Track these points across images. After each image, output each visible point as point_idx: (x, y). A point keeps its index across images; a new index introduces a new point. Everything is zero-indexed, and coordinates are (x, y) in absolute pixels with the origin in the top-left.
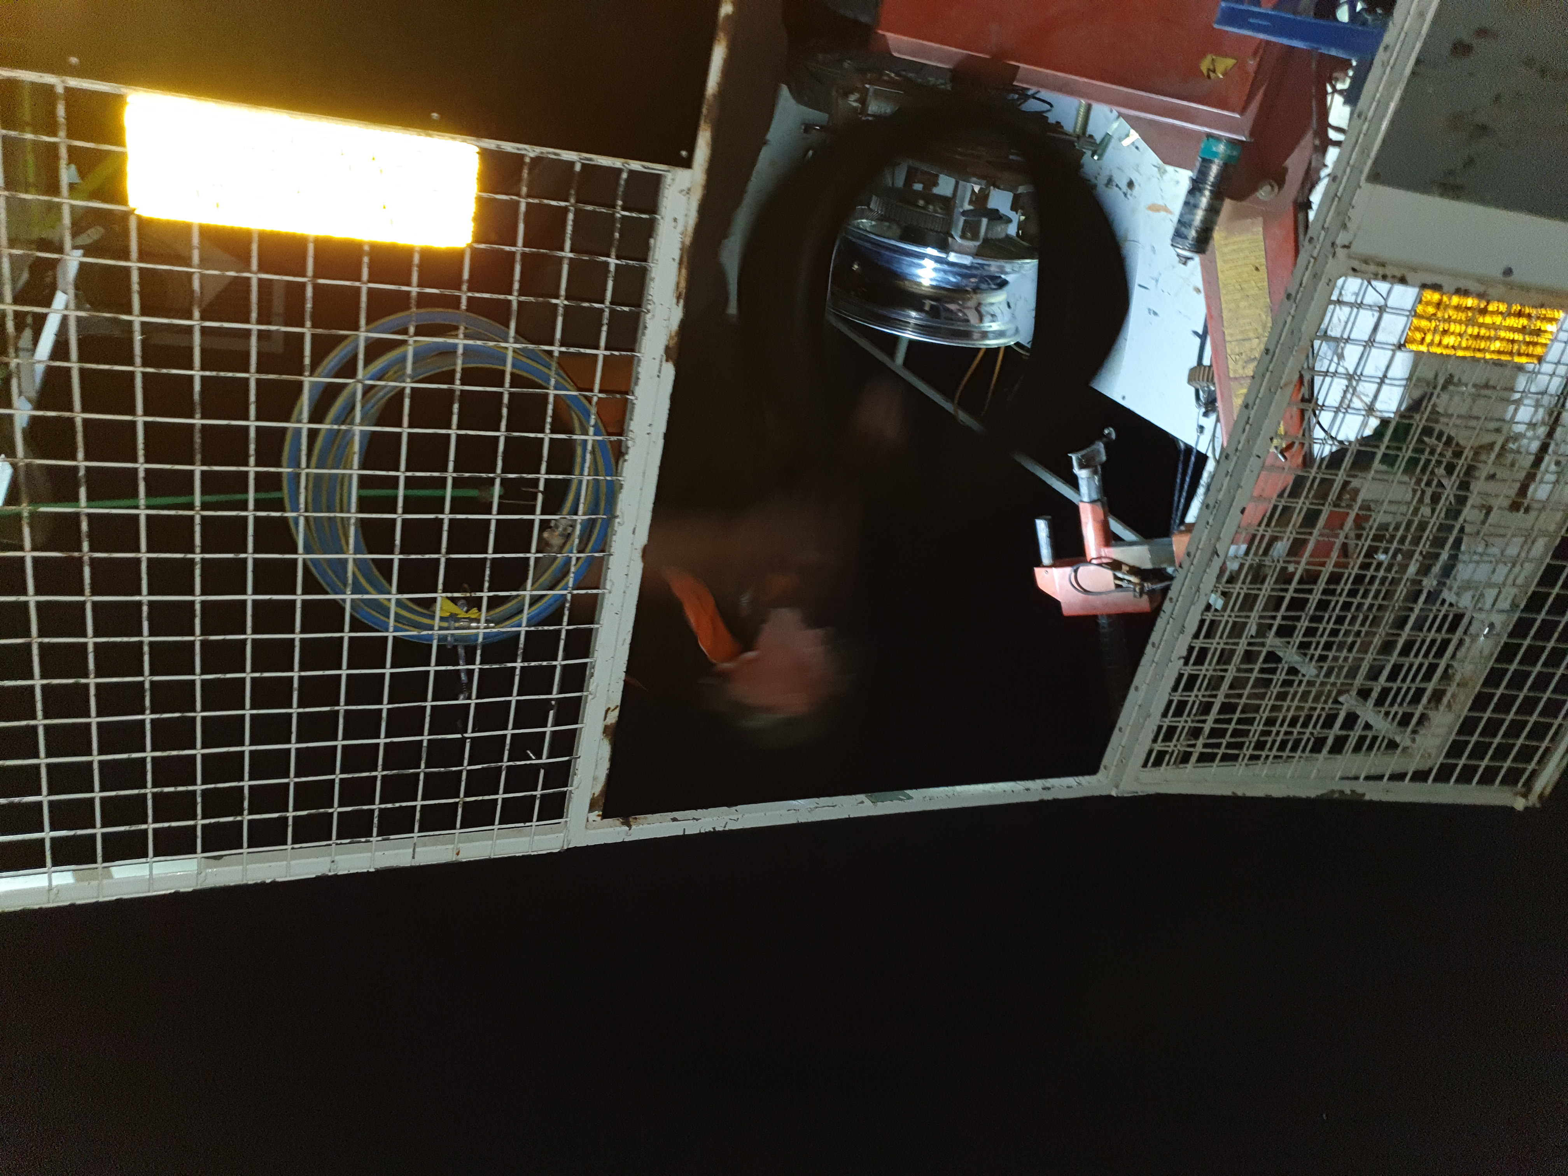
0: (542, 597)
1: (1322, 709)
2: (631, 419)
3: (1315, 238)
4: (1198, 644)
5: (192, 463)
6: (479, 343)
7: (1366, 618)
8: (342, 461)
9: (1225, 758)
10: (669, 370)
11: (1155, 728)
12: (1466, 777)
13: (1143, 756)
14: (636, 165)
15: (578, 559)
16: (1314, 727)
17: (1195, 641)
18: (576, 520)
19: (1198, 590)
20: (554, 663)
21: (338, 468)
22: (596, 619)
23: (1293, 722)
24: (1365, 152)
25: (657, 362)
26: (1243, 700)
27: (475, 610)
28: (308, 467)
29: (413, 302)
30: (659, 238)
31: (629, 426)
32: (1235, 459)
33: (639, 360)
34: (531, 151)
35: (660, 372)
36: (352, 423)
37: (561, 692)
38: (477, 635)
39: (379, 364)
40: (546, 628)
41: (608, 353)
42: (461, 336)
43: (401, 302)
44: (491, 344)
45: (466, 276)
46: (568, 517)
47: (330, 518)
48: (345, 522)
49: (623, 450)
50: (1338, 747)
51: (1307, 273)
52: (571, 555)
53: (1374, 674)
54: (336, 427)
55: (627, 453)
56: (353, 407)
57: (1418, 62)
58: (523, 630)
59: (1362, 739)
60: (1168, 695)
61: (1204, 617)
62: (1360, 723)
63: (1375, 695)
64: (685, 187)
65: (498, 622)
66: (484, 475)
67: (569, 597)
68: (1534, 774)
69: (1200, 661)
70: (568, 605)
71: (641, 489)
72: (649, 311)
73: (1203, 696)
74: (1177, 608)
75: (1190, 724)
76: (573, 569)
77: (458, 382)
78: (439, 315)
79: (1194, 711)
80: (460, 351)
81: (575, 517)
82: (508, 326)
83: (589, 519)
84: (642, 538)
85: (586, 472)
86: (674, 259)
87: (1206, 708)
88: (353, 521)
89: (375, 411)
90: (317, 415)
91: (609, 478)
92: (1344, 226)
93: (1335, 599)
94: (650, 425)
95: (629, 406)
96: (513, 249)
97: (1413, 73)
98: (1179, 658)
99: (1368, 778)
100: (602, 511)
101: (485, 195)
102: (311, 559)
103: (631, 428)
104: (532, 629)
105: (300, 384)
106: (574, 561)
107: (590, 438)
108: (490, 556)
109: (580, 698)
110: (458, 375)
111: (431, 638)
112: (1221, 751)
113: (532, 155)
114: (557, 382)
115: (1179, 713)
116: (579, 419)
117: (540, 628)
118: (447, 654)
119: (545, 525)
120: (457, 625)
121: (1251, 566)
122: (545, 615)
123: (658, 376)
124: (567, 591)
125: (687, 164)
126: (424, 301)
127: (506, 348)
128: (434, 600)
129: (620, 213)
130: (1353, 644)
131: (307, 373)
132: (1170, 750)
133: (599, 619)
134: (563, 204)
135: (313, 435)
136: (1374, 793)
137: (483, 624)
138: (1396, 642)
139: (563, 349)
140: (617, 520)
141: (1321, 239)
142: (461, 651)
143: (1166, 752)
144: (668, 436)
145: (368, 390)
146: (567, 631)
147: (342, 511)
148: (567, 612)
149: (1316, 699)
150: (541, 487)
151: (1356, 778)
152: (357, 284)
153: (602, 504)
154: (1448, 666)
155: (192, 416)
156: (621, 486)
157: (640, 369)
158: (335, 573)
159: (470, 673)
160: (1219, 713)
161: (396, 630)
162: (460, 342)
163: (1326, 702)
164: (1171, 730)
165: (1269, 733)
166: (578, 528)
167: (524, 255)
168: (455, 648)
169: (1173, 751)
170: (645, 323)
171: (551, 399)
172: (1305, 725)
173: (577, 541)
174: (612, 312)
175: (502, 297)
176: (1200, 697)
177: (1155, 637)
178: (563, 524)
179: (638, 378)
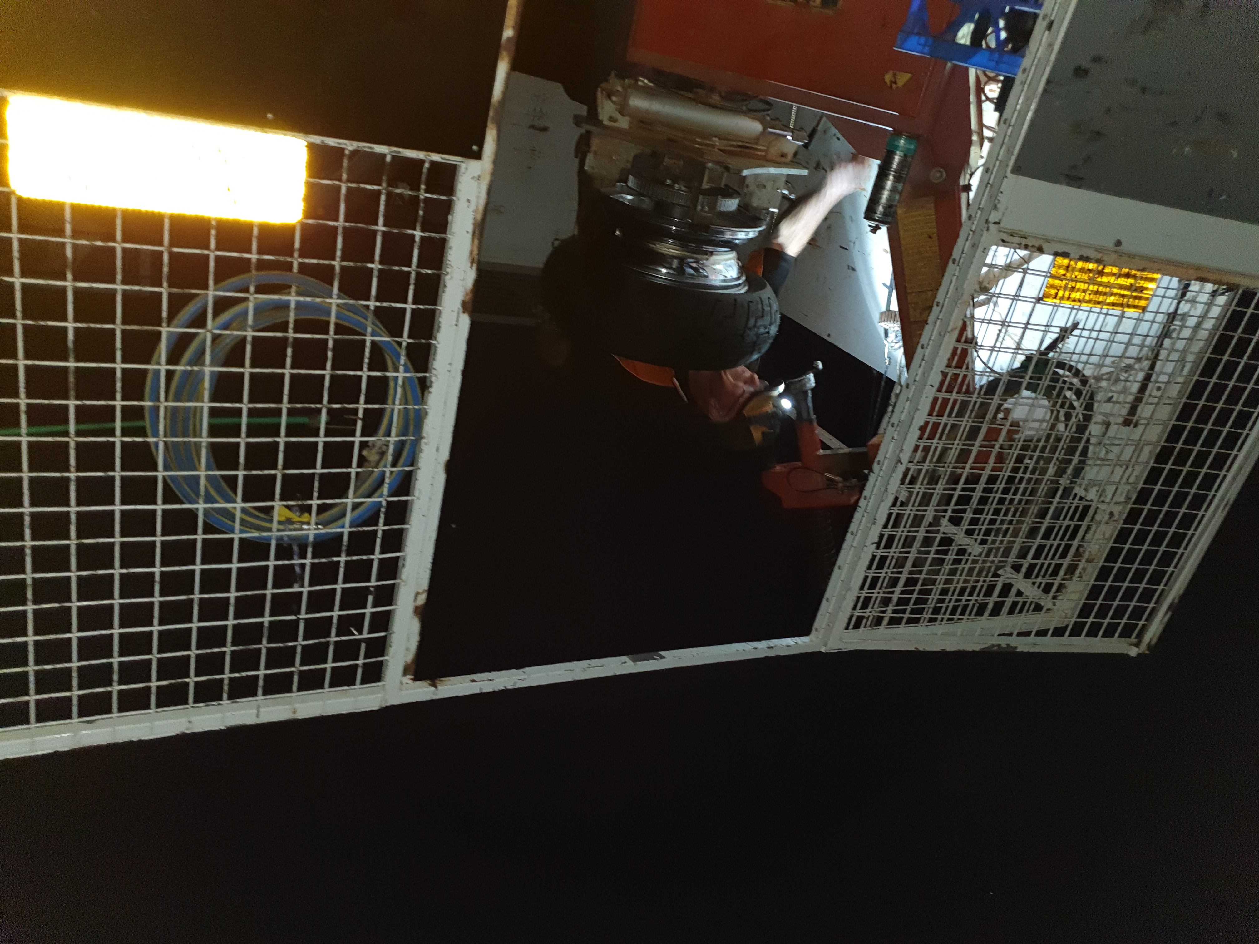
0: (362, 503)
1: (984, 581)
2: (434, 359)
3: (973, 216)
4: (887, 532)
5: (67, 398)
6: (308, 299)
7: (1016, 510)
8: (196, 396)
9: (910, 621)
10: (465, 321)
11: (855, 599)
12: (1092, 633)
13: (846, 620)
14: (436, 157)
15: (391, 472)
16: (978, 596)
17: (885, 529)
18: (389, 442)
19: (886, 490)
20: (372, 557)
21: (191, 401)
22: (407, 520)
23: (962, 592)
24: (1009, 152)
25: (455, 314)
26: (923, 576)
27: (306, 515)
28: (167, 400)
29: (253, 267)
30: (455, 215)
31: (432, 364)
32: (914, 387)
33: (440, 312)
34: (350, 146)
35: (457, 321)
36: (203, 364)
37: (378, 580)
38: (308, 535)
39: (225, 317)
40: (366, 529)
41: (414, 307)
42: (293, 293)
43: (243, 266)
44: (318, 300)
45: (297, 245)
46: (383, 439)
47: (185, 442)
48: (198, 445)
49: (428, 384)
50: (996, 612)
51: (968, 243)
52: (385, 469)
53: (1023, 554)
54: (189, 368)
55: (431, 387)
56: (203, 352)
57: (1048, 82)
58: (346, 530)
59: (1015, 604)
60: (863, 573)
61: (892, 511)
62: (1014, 591)
63: (1024, 570)
64: (476, 175)
65: (326, 524)
66: (312, 406)
67: (384, 504)
68: (1144, 628)
69: (888, 546)
70: (383, 510)
71: (443, 416)
72: (448, 273)
73: (892, 573)
74: (870, 504)
75: (881, 595)
76: (387, 480)
77: (291, 331)
78: (274, 277)
79: (885, 585)
80: (293, 305)
81: (388, 439)
82: (332, 285)
83: (400, 440)
84: (445, 454)
85: (397, 402)
86: (468, 232)
87: (894, 582)
88: (204, 444)
89: (222, 355)
90: (173, 359)
91: (416, 407)
92: (995, 208)
93: (992, 495)
94: (450, 364)
95: (433, 348)
96: (335, 224)
97: (1045, 91)
98: (873, 544)
99: (1019, 634)
100: (411, 433)
101: (312, 180)
102: (171, 477)
103: (434, 366)
104: (354, 529)
105: (159, 333)
106: (388, 474)
107: (401, 375)
108: (319, 470)
109: (393, 585)
110: (291, 326)
111: (270, 538)
112: (906, 616)
113: (351, 148)
114: (373, 330)
115: (873, 586)
116: (392, 360)
117: (360, 529)
118: (284, 551)
119: (363, 445)
120: (291, 527)
121: (927, 471)
122: (364, 518)
123: (456, 325)
124: (383, 498)
125: (478, 156)
126: (262, 265)
127: (331, 303)
128: (272, 507)
129: (423, 195)
130: (1008, 529)
131: (164, 324)
132: (866, 616)
133: (409, 521)
134: (376, 188)
135: (170, 375)
136: (1024, 645)
137: (313, 526)
138: (1040, 528)
139: (378, 304)
140: (424, 441)
141: (978, 215)
142: (295, 548)
143: (864, 617)
144: (466, 373)
145: (216, 338)
146: (384, 531)
147: (195, 436)
148: (382, 516)
149: (979, 574)
150: (360, 414)
151: (1011, 635)
152: (206, 252)
153: (411, 428)
154: (1080, 546)
155: (66, 360)
156: (426, 413)
157: (441, 320)
158: (190, 487)
159: (303, 566)
160: (904, 586)
161: (242, 531)
162: (293, 299)
163: (986, 576)
164: (867, 600)
165: (943, 601)
166: (391, 447)
167: (345, 228)
168: (290, 546)
169: (869, 617)
170: (444, 282)
171: (368, 344)
172: (971, 595)
173: (390, 458)
174: (418, 274)
175: (327, 262)
176: (889, 573)
177: (853, 527)
178: (378, 444)
179: (439, 327)
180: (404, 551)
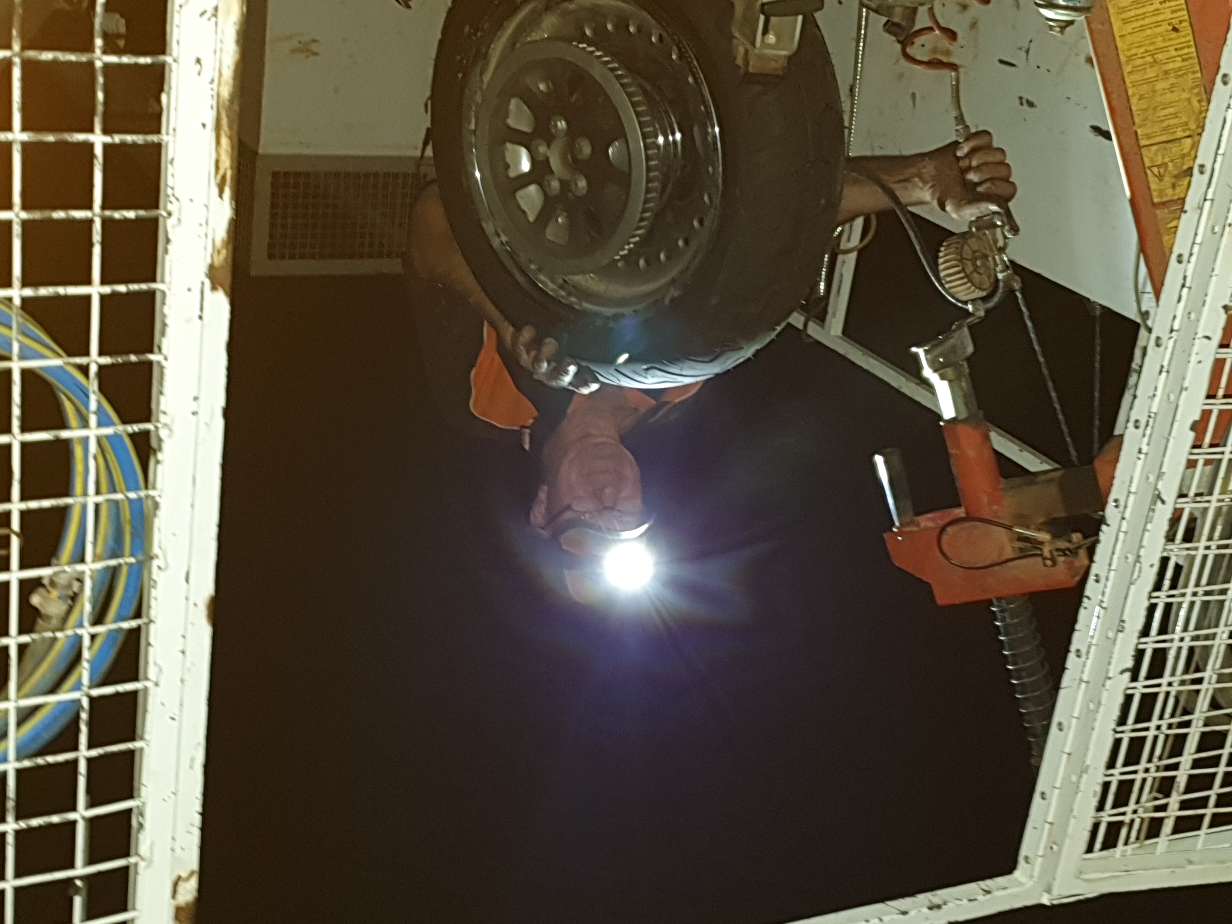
2: (161, 392)
4: (1150, 644)
10: (219, 306)
11: (1099, 789)
13: (1085, 836)
15: (93, 637)
17: (1144, 640)
18: (83, 573)
20: (72, 816)
22: (138, 732)
25: (196, 294)
31: (158, 402)
33: (164, 293)
35: (202, 309)
37: (90, 861)
40: (52, 759)
41: (106, 289)
46: (69, 568)
49: (154, 443)
52: (79, 631)
55: (160, 449)
58: (11, 766)
60: (1110, 733)
61: (1154, 602)
64: (208, 7)
67: (85, 703)
69: (1156, 671)
72: (170, 214)
73: (1170, 726)
74: (1108, 591)
75: (1153, 774)
76: (86, 654)
79: (1158, 752)
81: (79, 567)
83: (107, 568)
84: (205, 586)
85: (92, 490)
86: (204, 126)
91: (132, 495)
94: (193, 398)
95: (155, 371)
98: (1122, 672)
100: (128, 550)
103: (162, 407)
104: (27, 763)
106: (86, 642)
107: (94, 432)
109: (126, 869)
112: (1209, 811)
114: (24, 348)
115: (1133, 758)
117: (40, 761)
119: (28, 586)
123: (201, 315)
124: (81, 691)
129: (101, 60)
132: (1127, 819)
133: (143, 732)
139: (28, 292)
140: (156, 563)
143: (1121, 824)
146: (89, 760)
148: (84, 729)
150: (16, 524)
153: (128, 539)
156: (156, 506)
157: (166, 310)
160: (1199, 750)
166: (88, 584)
169: (1132, 821)
170: (166, 232)
171: (16, 377)
173: (88, 607)
174: (106, 221)
176: (1164, 728)
178: (62, 580)
179: (164, 325)
180: (139, 796)
